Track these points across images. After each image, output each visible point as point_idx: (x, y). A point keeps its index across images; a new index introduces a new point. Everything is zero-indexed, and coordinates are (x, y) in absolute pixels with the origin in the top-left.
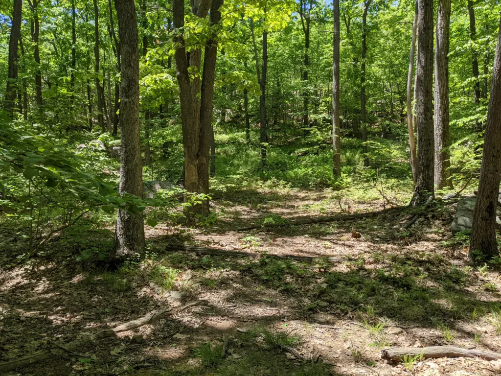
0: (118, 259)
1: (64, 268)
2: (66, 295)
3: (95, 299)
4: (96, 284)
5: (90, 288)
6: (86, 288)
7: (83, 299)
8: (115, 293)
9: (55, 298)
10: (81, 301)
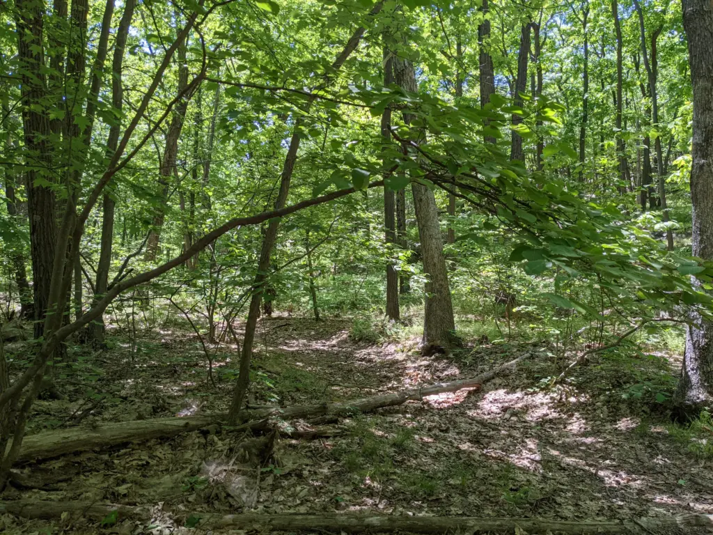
0: (690, 406)
1: (604, 405)
2: (614, 445)
3: (659, 460)
4: (657, 439)
5: (647, 443)
6: (641, 441)
7: (640, 457)
8: (690, 458)
9: (598, 446)
10: (638, 460)
